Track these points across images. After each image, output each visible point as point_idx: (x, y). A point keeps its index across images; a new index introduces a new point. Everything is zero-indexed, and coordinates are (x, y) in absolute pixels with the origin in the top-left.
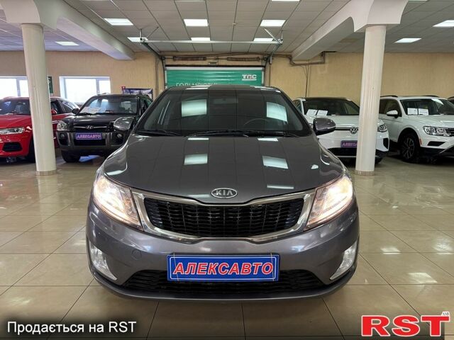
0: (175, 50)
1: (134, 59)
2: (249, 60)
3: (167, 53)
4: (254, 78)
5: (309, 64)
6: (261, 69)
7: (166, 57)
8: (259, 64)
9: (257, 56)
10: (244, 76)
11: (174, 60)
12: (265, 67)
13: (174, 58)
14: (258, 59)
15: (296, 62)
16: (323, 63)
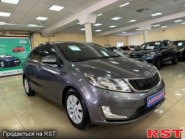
2: (22, 34)
4: (25, 42)
5: (49, 37)
6: (28, 38)
8: (27, 36)
9: (26, 32)
10: (21, 41)
12: (30, 37)
14: (26, 34)
15: (43, 36)
16: (54, 36)
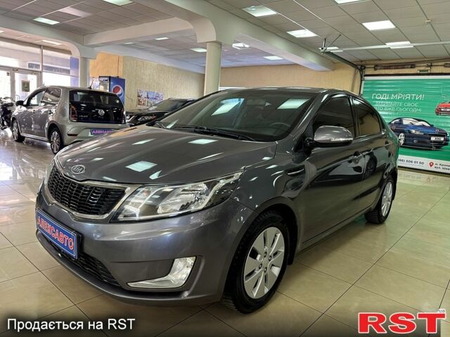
0: (375, 58)
1: (333, 70)
3: (368, 62)
7: (367, 66)
11: (375, 69)
13: (376, 67)
